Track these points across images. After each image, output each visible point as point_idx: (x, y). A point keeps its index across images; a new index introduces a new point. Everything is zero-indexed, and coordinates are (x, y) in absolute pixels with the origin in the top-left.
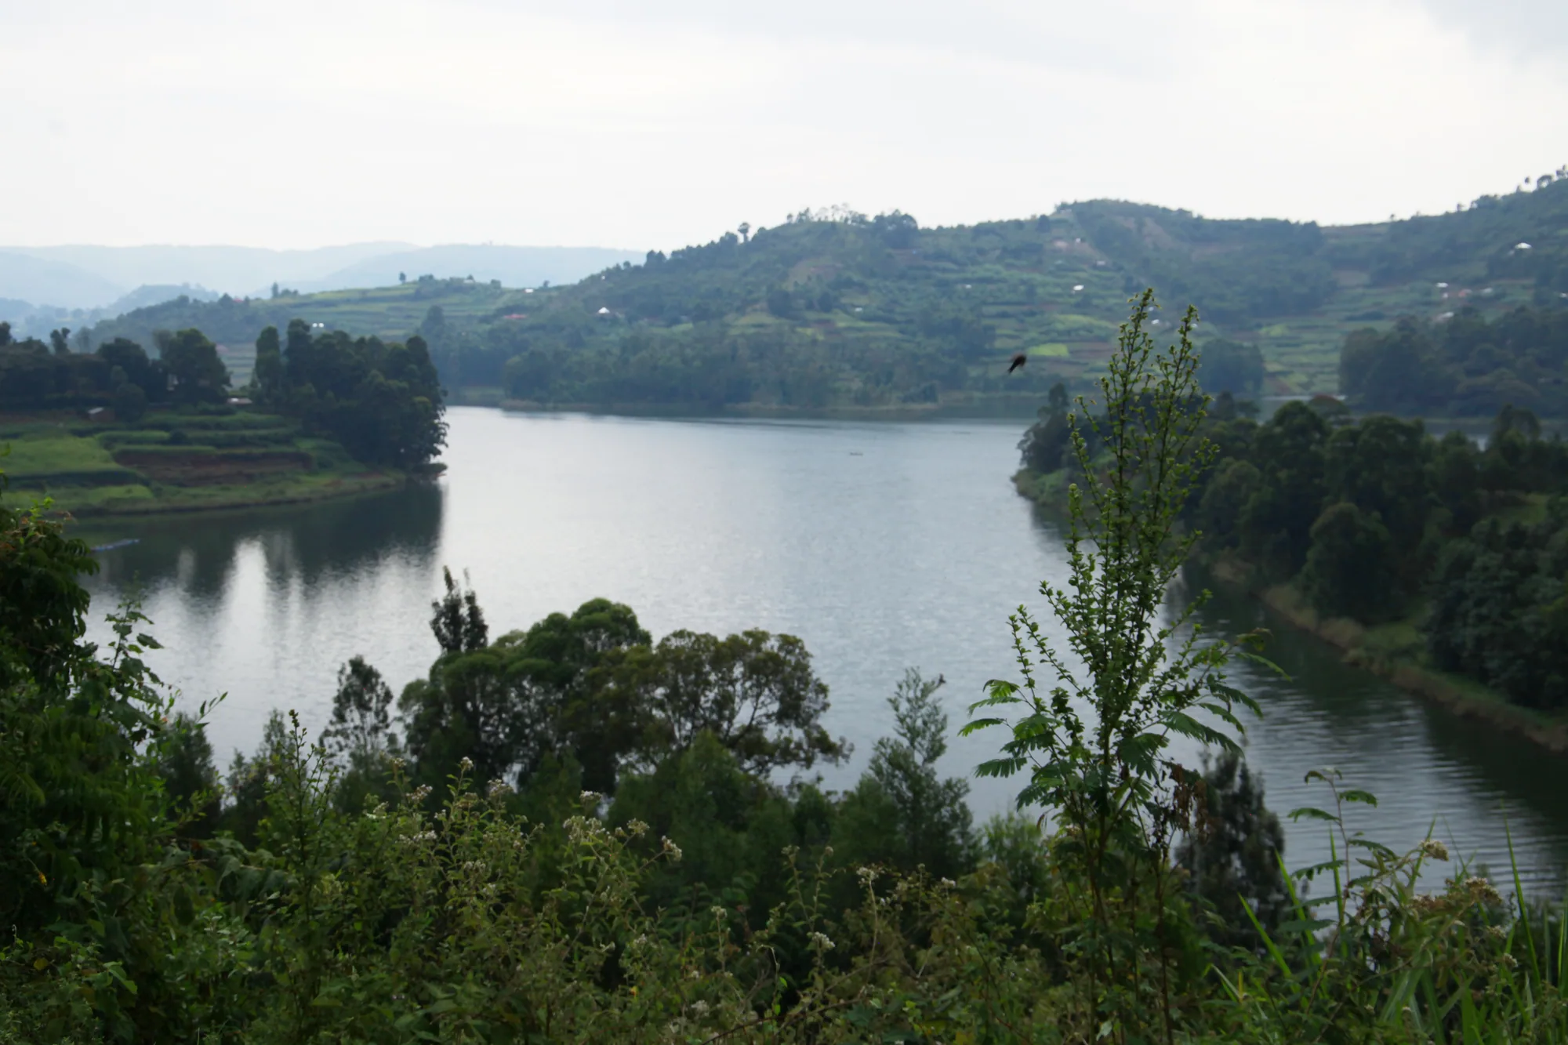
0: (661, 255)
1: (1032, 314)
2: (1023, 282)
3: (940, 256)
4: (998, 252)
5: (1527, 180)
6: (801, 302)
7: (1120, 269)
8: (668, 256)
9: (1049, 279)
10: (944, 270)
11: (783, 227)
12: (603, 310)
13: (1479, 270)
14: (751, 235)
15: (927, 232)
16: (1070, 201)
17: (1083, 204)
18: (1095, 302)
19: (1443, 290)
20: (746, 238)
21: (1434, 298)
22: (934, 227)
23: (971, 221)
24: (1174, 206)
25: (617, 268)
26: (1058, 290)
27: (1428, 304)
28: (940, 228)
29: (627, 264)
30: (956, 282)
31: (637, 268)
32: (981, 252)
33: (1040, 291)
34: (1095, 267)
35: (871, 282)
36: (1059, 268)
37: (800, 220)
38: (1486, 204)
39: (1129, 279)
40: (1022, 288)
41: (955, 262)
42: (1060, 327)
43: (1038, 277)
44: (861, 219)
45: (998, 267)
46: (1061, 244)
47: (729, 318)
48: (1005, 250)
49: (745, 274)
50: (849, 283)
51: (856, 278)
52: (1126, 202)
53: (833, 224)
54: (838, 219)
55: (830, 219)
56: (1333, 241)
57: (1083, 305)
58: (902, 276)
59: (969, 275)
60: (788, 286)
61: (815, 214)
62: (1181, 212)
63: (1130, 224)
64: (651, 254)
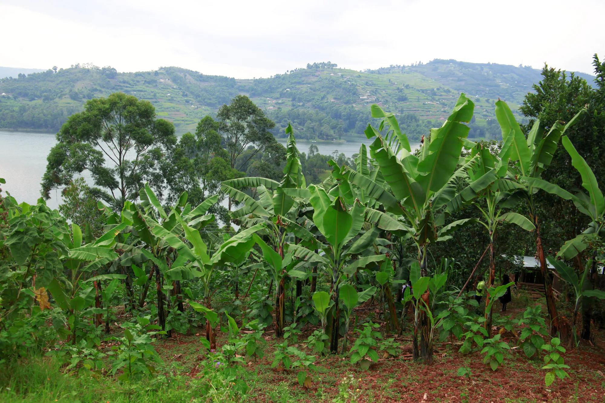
0: (24, 75)
1: (156, 102)
2: (152, 92)
3: (124, 82)
4: (143, 82)
5: (288, 71)
6: (81, 96)
7: (181, 89)
8: (27, 76)
9: (160, 91)
10: (127, 87)
11: (70, 69)
12: (3, 94)
13: (278, 95)
14: (57, 71)
15: (120, 74)
16: (164, 67)
17: (168, 68)
18: (175, 99)
19: (269, 100)
20: (56, 72)
21: (267, 102)
22: (122, 72)
23: (134, 71)
24: (194, 70)
25: (7, 79)
26: (163, 95)
27: (265, 104)
28: (124, 73)
29: (11, 78)
30: (130, 91)
31: (15, 80)
32: (138, 82)
33: (157, 95)
34: (173, 88)
35: (103, 90)
36: (163, 88)
37: (76, 68)
38: (278, 77)
39: (184, 92)
40: (152, 94)
41: (130, 84)
42: (165, 107)
43: (156, 91)
44: (97, 69)
45: (144, 87)
46: (162, 80)
47: (57, 100)
48: (145, 81)
49: (58, 84)
50: (96, 90)
51: (98, 88)
52: (180, 68)
53: (88, 70)
54: (89, 67)
55: (87, 67)
56: (239, 84)
57: (171, 100)
58: (114, 88)
59: (135, 89)
60: (76, 90)
61: (81, 66)
62: (196, 72)
63: (182, 75)
64: (20, 75)
